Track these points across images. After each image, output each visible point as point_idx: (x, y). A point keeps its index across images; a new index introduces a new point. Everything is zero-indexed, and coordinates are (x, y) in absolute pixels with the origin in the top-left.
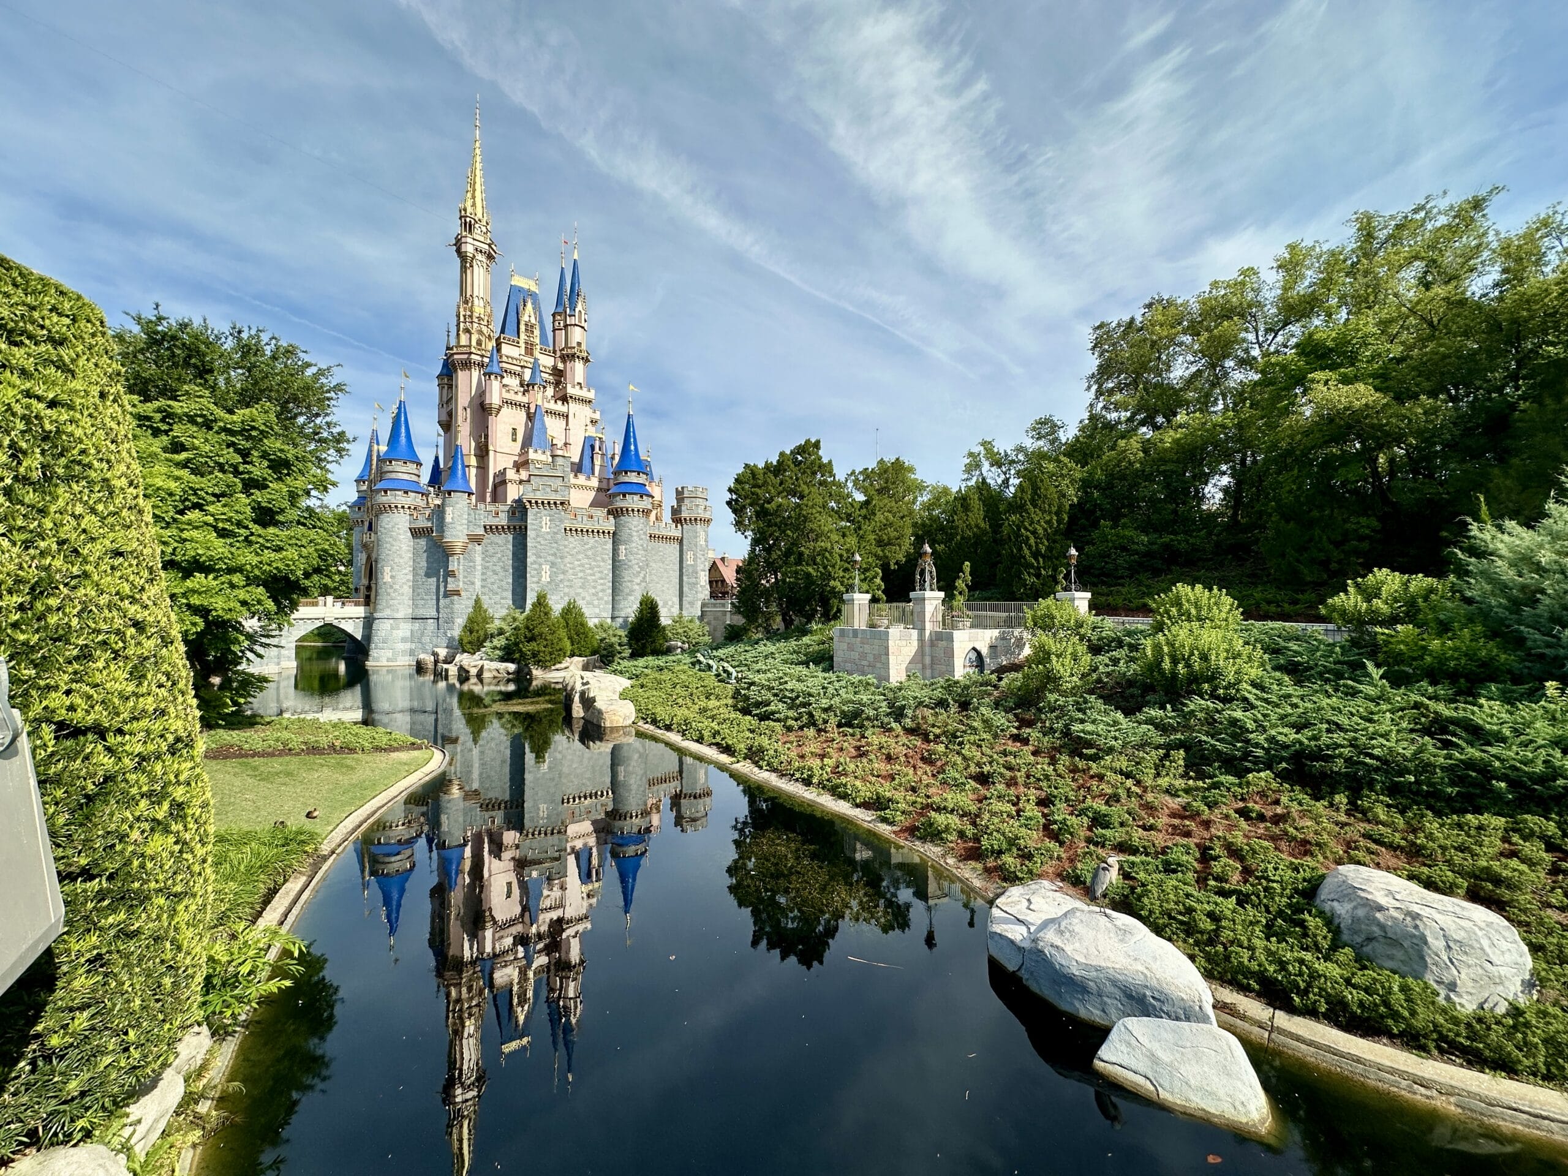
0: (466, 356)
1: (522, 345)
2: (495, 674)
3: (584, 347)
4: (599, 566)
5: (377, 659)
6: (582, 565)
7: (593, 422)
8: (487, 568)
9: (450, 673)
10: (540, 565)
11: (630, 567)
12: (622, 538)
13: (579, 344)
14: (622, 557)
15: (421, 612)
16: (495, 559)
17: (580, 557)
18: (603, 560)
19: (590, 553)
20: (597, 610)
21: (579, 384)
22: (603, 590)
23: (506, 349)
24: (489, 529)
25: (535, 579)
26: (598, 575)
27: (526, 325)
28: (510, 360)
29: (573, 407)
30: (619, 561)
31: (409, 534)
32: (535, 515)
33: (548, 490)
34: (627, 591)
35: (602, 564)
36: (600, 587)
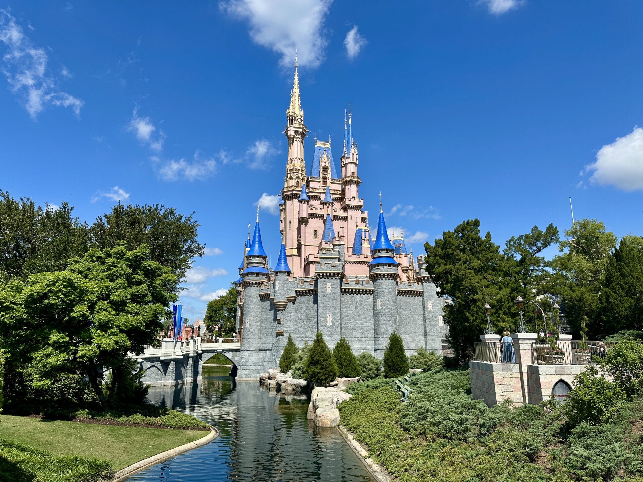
0: (291, 193)
1: (321, 180)
2: (294, 387)
3: (356, 175)
4: (364, 314)
5: (240, 376)
6: (353, 314)
7: (363, 220)
8: (297, 317)
9: (272, 386)
10: (326, 314)
11: (385, 314)
12: (379, 294)
13: (353, 173)
14: (379, 307)
15: (264, 346)
16: (302, 312)
17: (352, 308)
18: (367, 310)
19: (358, 305)
20: (364, 345)
21: (354, 197)
22: (368, 331)
23: (312, 185)
24: (299, 293)
25: (323, 324)
26: (364, 320)
27: (323, 168)
28: (314, 190)
29: (350, 212)
30: (377, 310)
31: (259, 298)
32: (323, 283)
33: (330, 266)
34: (383, 331)
35: (366, 312)
36: (365, 329)
